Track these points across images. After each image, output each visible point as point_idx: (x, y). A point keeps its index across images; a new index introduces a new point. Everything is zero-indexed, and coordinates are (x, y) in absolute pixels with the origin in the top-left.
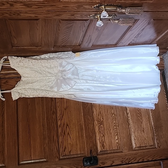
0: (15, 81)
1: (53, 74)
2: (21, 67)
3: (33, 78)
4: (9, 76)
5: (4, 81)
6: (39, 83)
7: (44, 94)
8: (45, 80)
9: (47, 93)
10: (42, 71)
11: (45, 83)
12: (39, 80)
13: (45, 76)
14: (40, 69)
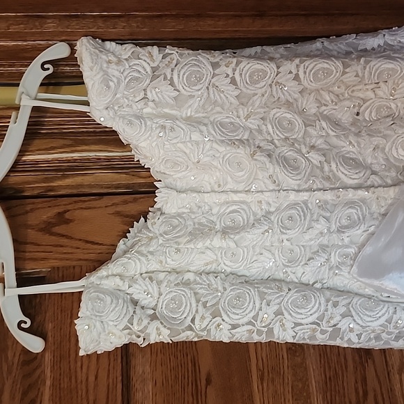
0: (118, 214)
1: (376, 168)
2: (161, 122)
3: (236, 197)
4: (78, 180)
5: (45, 213)
6: (276, 229)
7: (316, 315)
8: (316, 214)
9: (335, 305)
10: (298, 147)
11: (317, 232)
12: (277, 209)
13: (319, 184)
14: (284, 137)
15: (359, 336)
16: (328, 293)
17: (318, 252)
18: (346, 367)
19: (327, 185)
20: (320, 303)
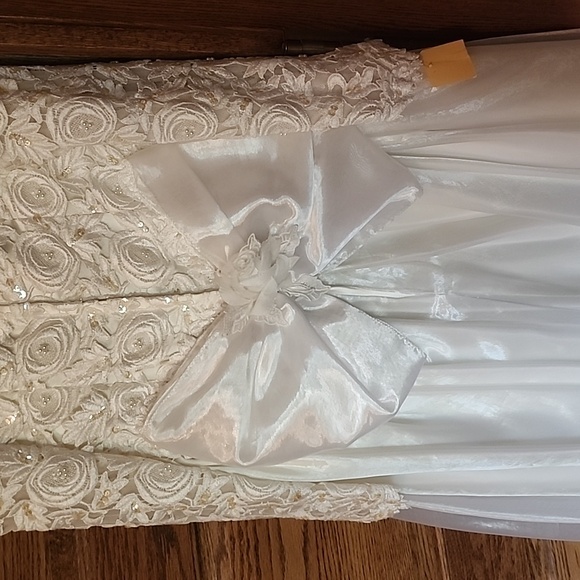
6: (19, 366)
7: (81, 495)
8: (87, 339)
9: (112, 477)
10: (57, 232)
11: (88, 366)
12: (24, 333)
13: (92, 290)
14: (32, 215)
15: (150, 515)
16: (103, 459)
17: (89, 397)
18: (136, 564)
19: (105, 291)
20: (88, 476)
